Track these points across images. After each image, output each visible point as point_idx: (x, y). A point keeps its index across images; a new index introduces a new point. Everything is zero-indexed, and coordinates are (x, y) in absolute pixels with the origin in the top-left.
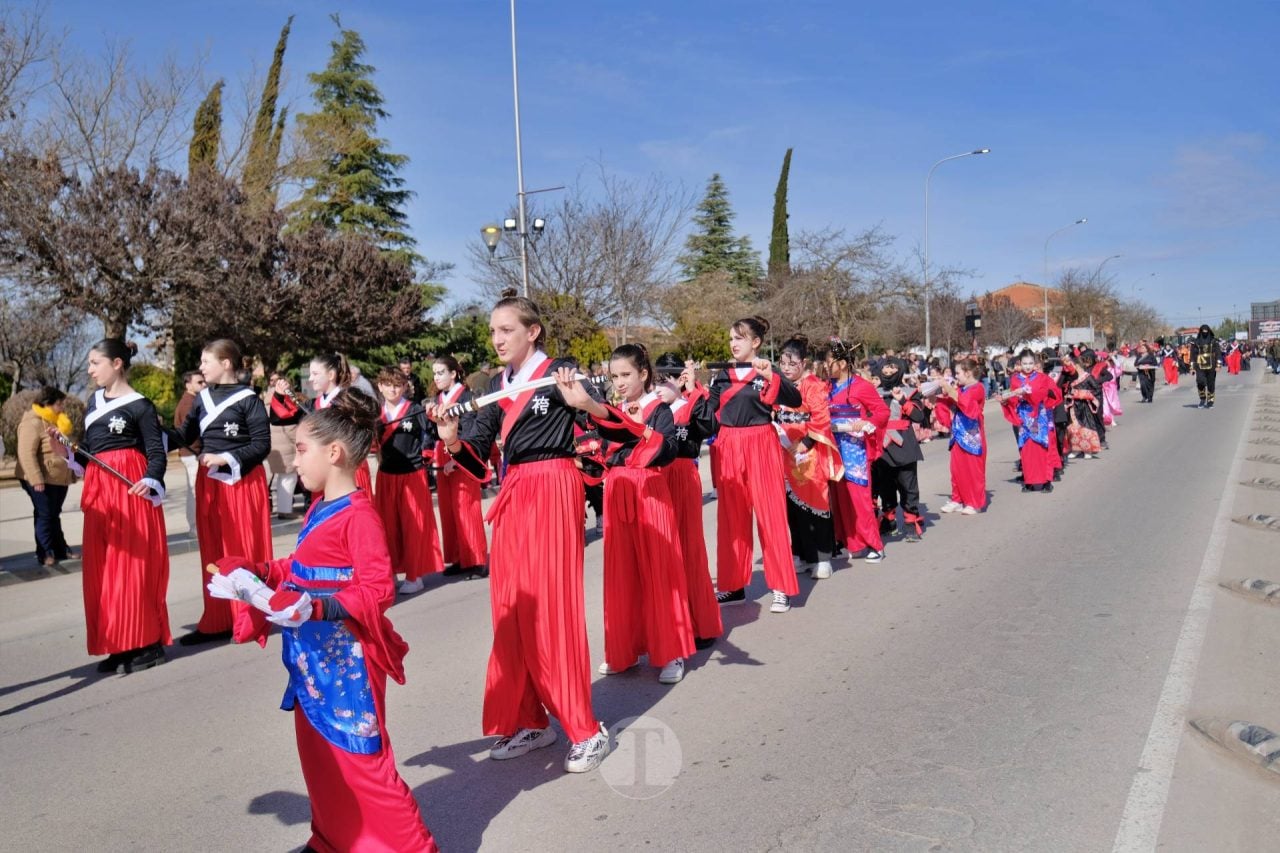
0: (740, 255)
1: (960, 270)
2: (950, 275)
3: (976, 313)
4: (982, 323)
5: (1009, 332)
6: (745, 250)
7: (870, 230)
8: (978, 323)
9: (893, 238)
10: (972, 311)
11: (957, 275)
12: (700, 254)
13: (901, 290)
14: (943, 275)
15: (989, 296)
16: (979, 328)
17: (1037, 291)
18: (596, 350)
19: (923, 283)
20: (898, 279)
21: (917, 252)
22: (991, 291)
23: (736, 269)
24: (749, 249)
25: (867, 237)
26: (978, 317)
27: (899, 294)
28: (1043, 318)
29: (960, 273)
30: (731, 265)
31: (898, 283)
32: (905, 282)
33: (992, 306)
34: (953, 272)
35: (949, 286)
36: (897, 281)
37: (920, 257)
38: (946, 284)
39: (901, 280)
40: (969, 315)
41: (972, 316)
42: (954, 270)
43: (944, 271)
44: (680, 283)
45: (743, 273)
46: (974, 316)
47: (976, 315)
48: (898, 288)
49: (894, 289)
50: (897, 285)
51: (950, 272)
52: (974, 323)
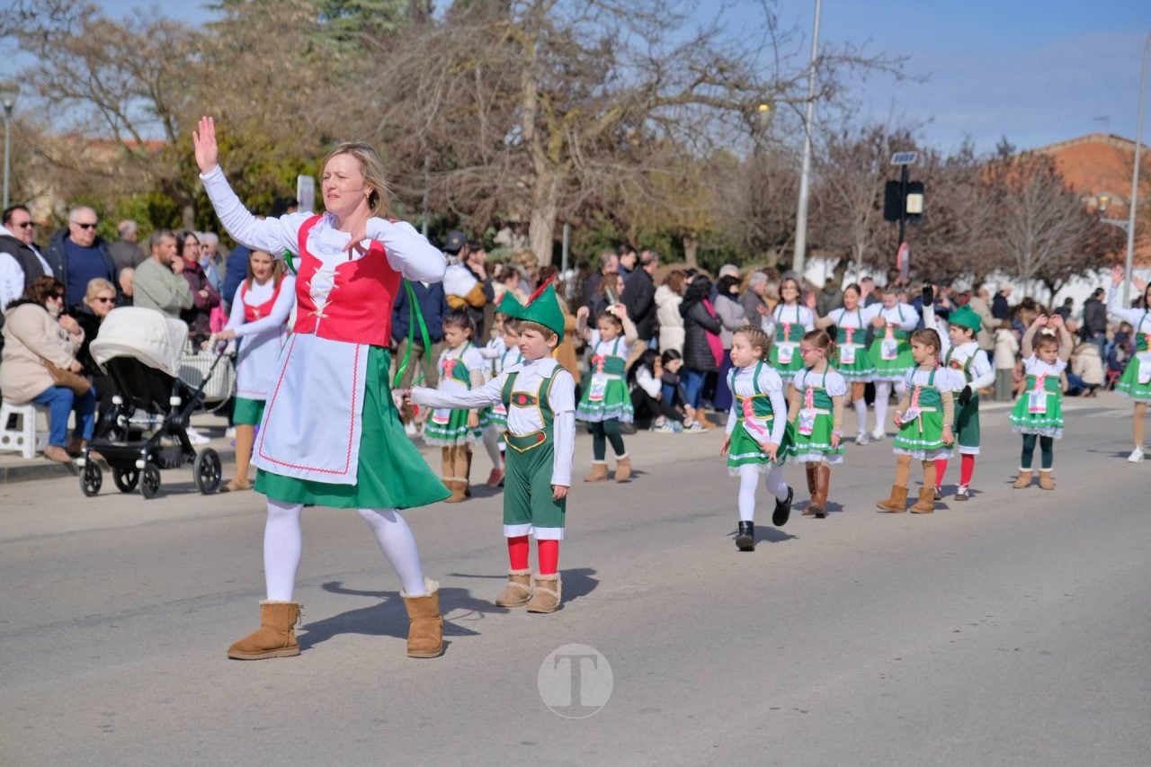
1: (865, 57)
2: (843, 69)
4: (925, 200)
5: (1031, 239)
8: (914, 203)
10: (904, 169)
13: (719, 92)
15: (1005, 150)
16: (917, 215)
17: (1120, 151)
19: (765, 77)
22: (1011, 142)
26: (917, 187)
27: (702, 100)
28: (1125, 216)
29: (866, 63)
31: (701, 71)
32: (721, 70)
33: (1009, 176)
34: (848, 59)
35: (838, 97)
36: (699, 68)
37: (765, 8)
38: (827, 89)
39: (709, 65)
40: (895, 183)
41: (901, 184)
42: (851, 54)
43: (828, 52)
44: (209, 26)
45: (377, 20)
46: (908, 184)
47: (913, 183)
48: (702, 85)
49: (692, 87)
50: (698, 76)
51: (842, 59)
52: (905, 203)
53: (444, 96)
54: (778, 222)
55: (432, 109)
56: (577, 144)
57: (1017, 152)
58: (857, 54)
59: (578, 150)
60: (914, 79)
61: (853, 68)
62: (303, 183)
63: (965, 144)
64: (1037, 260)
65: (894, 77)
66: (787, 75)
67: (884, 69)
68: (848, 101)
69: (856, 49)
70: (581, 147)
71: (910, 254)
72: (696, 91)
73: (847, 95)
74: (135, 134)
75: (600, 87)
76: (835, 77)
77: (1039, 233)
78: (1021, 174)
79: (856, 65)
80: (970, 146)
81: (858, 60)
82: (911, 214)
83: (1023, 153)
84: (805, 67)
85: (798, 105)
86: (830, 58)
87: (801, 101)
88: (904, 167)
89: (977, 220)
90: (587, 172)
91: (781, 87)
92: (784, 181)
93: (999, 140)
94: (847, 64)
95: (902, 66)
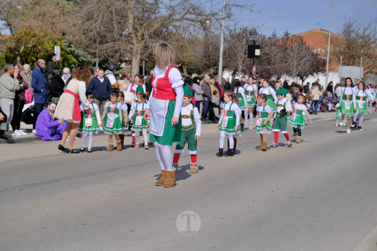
2: (234, 9)
3: (257, 44)
4: (261, 51)
5: (296, 63)
8: (257, 52)
13: (193, 16)
15: (287, 35)
16: (258, 56)
17: (324, 34)
19: (208, 12)
22: (289, 32)
26: (258, 47)
27: (187, 19)
28: (326, 56)
29: (241, 6)
31: (187, 10)
32: (194, 10)
33: (288, 43)
34: (235, 5)
35: (232, 18)
36: (187, 9)
38: (228, 15)
39: (190, 8)
40: (251, 45)
41: (253, 46)
42: (236, 4)
43: (228, 3)
46: (255, 46)
47: (257, 45)
48: (187, 14)
50: (186, 11)
51: (233, 5)
52: (254, 52)
53: (103, 19)
54: (213, 59)
55: (99, 23)
56: (147, 34)
57: (291, 35)
58: (238, 4)
59: (147, 36)
60: (256, 12)
61: (237, 8)
62: (56, 48)
63: (274, 33)
64: (297, 70)
65: (250, 11)
66: (215, 11)
67: (247, 8)
68: (236, 19)
69: (238, 2)
70: (148, 35)
71: (256, 69)
72: (185, 16)
73: (235, 17)
75: (154, 16)
76: (231, 11)
77: (298, 61)
78: (292, 42)
79: (238, 7)
80: (275, 33)
81: (238, 6)
82: (256, 56)
83: (292, 36)
84: (221, 8)
85: (219, 21)
86: (229, 5)
87: (220, 19)
88: (254, 40)
89: (278, 57)
90: (150, 44)
91: (213, 15)
92: (215, 46)
93: (285, 31)
94: (235, 7)
95: (253, 7)
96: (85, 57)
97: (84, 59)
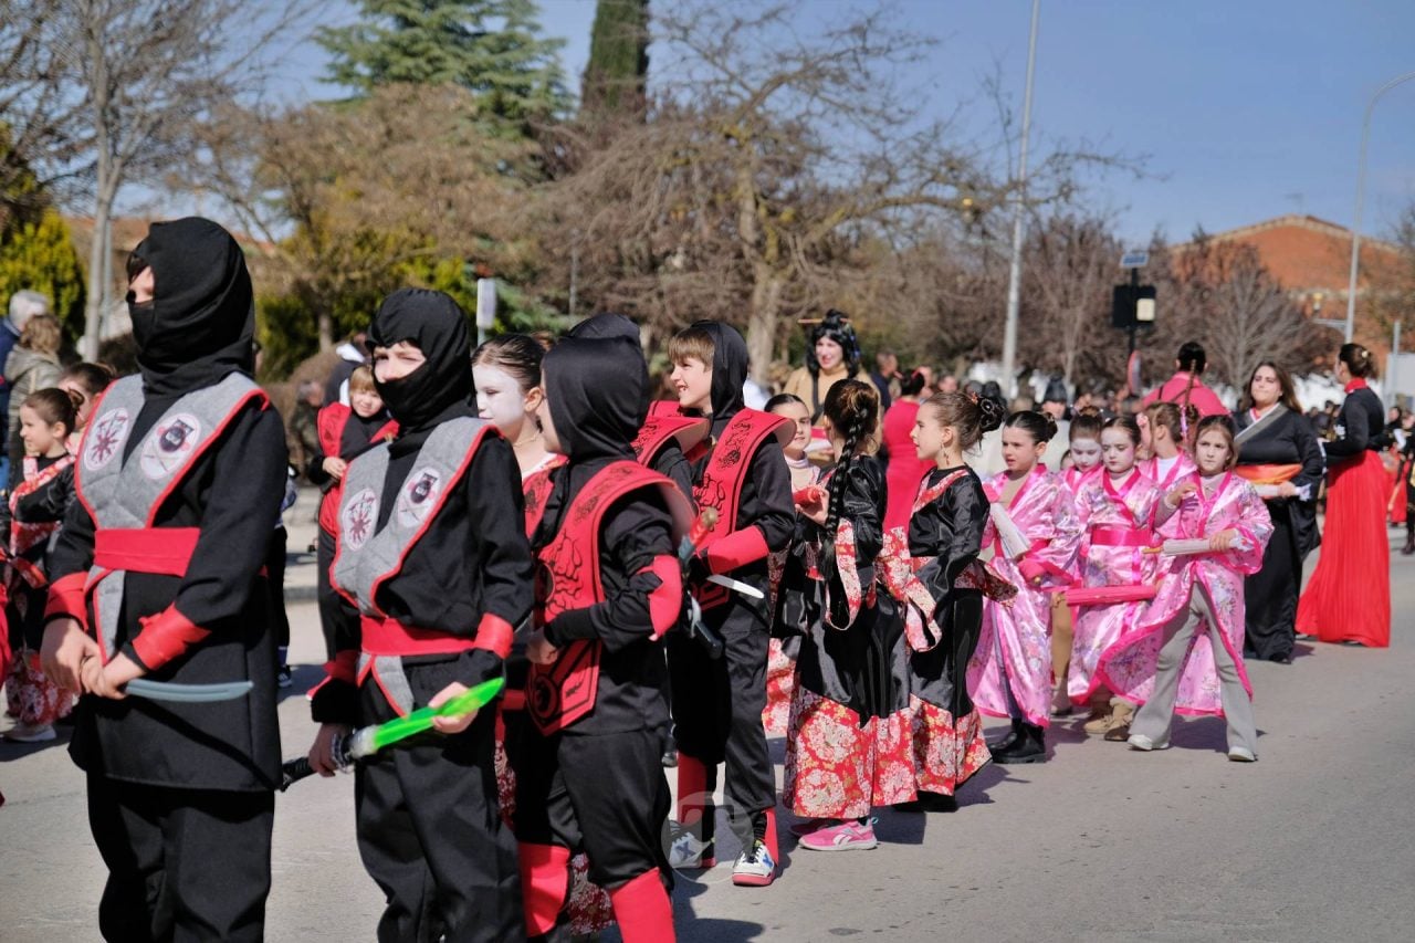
0: (504, 44)
1: (1103, 154)
2: (1080, 166)
3: (1147, 280)
4: (1157, 308)
5: (1242, 347)
6: (521, 30)
7: (870, 10)
8: (1145, 309)
9: (931, 42)
10: (1134, 272)
11: (1098, 167)
12: (387, 24)
13: (949, 192)
14: (1057, 160)
15: (1201, 240)
16: (1148, 323)
17: (1334, 241)
18: (33, 271)
19: (1000, 178)
20: (932, 158)
21: (992, 87)
22: (1208, 230)
23: (490, 84)
24: (534, 28)
25: (860, 31)
26: (1149, 292)
27: (932, 201)
28: (1343, 318)
29: (1106, 161)
30: (476, 70)
31: (932, 171)
32: (952, 169)
33: (1206, 270)
34: (1086, 157)
35: (1075, 196)
36: (929, 166)
37: (999, 104)
38: (1065, 189)
39: (941, 164)
40: (1124, 286)
41: (1132, 288)
42: (1089, 152)
43: (1063, 151)
44: (320, 104)
45: (510, 97)
46: (1138, 288)
47: (1144, 287)
48: (933, 185)
49: (922, 186)
50: (929, 175)
51: (1079, 156)
52: (1134, 310)
53: (662, 199)
54: (965, 325)
55: (649, 213)
56: (800, 248)
57: (1214, 243)
58: (1094, 151)
59: (802, 257)
61: (1089, 165)
63: (1156, 234)
65: (1134, 175)
66: (1020, 173)
67: (1123, 167)
69: (1093, 146)
70: (805, 252)
74: (268, 234)
76: (1071, 175)
77: (1253, 336)
78: (1220, 267)
79: (1093, 162)
80: (1161, 235)
81: (1097, 158)
82: (1142, 322)
83: (1222, 245)
84: (1039, 166)
86: (1065, 155)
88: (1135, 270)
89: (1180, 321)
90: (813, 279)
91: (1014, 185)
92: (974, 281)
93: (1195, 229)
94: (1083, 162)
95: (1144, 165)
96: (529, 311)
97: (527, 320)
